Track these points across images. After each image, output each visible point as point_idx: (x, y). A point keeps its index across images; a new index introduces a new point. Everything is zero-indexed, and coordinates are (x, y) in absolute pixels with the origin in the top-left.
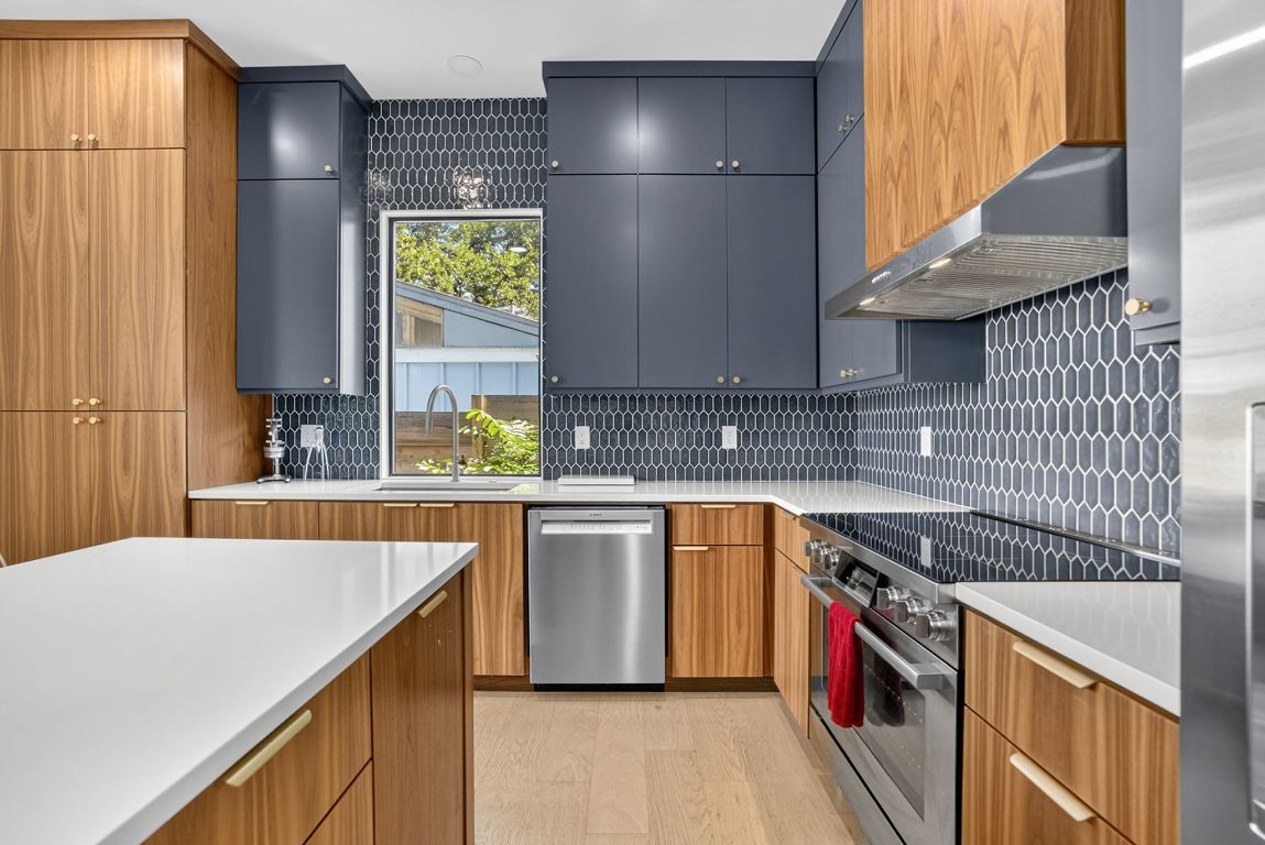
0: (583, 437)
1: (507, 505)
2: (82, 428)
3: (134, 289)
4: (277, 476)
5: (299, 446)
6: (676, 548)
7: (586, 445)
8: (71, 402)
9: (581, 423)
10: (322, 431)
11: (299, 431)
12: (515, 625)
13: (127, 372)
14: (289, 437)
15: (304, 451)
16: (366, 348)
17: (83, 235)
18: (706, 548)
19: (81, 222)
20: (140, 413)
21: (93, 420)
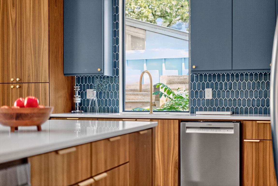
0: (208, 94)
1: (172, 120)
2: (14, 89)
3: (31, 36)
4: (78, 111)
5: (86, 98)
6: (245, 140)
7: (210, 97)
8: (10, 80)
9: (208, 87)
10: (96, 91)
11: (86, 92)
12: (175, 171)
13: (29, 68)
14: (82, 94)
15: (88, 100)
16: (113, 55)
17: (14, 16)
18: (259, 141)
19: (13, 11)
20: (33, 83)
21: (18, 86)
